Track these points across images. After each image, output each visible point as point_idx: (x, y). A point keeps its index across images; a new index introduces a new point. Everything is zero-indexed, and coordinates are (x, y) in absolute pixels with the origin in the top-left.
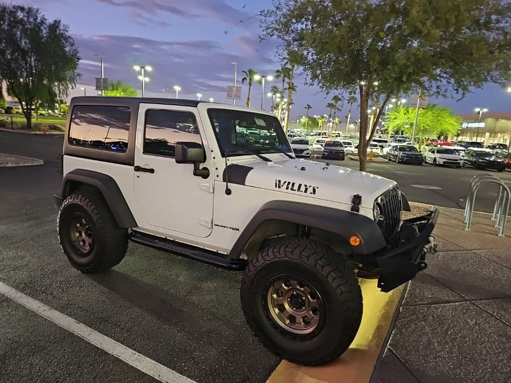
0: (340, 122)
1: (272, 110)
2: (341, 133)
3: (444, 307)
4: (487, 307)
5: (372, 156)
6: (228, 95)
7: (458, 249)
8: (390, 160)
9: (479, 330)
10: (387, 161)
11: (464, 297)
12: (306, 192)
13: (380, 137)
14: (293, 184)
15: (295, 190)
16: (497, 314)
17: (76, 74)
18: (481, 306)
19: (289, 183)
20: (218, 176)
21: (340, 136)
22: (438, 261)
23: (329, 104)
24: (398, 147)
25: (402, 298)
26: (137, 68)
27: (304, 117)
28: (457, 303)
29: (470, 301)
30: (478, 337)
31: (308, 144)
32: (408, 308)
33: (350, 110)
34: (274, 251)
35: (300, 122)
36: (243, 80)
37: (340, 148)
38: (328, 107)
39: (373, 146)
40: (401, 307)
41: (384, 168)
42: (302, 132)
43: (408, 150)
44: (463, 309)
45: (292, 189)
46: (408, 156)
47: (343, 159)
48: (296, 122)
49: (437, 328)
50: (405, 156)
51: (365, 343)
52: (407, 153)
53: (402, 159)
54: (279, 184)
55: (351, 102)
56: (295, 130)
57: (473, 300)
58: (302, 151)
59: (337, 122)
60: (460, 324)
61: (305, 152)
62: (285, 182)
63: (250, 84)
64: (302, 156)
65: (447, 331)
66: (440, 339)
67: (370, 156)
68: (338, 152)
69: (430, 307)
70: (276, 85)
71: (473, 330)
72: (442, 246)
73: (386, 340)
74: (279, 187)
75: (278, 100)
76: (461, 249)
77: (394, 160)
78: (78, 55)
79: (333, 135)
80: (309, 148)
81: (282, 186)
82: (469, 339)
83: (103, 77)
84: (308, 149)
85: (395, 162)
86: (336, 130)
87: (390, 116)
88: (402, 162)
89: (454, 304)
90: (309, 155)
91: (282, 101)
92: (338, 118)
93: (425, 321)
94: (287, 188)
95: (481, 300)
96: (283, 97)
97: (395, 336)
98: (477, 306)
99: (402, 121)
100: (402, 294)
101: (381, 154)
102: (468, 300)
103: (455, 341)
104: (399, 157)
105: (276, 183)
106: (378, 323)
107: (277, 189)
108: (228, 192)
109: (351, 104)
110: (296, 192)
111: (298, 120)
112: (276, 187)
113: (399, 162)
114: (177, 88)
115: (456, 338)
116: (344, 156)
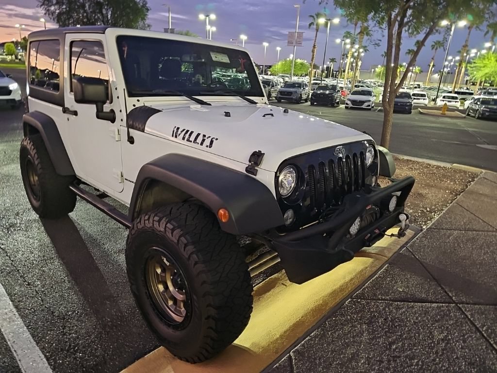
0: (421, 71)
1: (343, 59)
2: (421, 84)
3: (413, 307)
4: (476, 316)
5: (446, 110)
6: (289, 42)
7: (486, 229)
8: (468, 115)
9: (443, 350)
10: (464, 115)
11: (451, 298)
12: (202, 144)
13: (467, 89)
14: (192, 132)
15: (191, 142)
16: (487, 330)
17: (147, 25)
18: (468, 314)
19: (188, 131)
20: (122, 120)
21: (419, 87)
22: (445, 242)
23: (409, 50)
24: (481, 100)
25: (360, 287)
26: (202, 17)
27: (379, 66)
28: (434, 305)
29: (456, 304)
30: (434, 360)
31: (371, 96)
32: (359, 302)
33: (434, 57)
34: (155, 219)
35: (374, 71)
36: (310, 25)
37: (406, 100)
38: (407, 55)
39: (452, 99)
40: (350, 300)
41: (455, 124)
42: (376, 83)
43: (492, 103)
44: (438, 314)
45: (188, 140)
46: (491, 110)
47: (410, 113)
48: (371, 72)
49: (380, 337)
50: (487, 111)
51: (264, 343)
52: (490, 106)
53: (482, 114)
54: (176, 133)
55: (435, 48)
56: (368, 81)
57: (462, 303)
58: (362, 102)
59: (417, 71)
60: (419, 336)
61: (366, 104)
62: (184, 130)
63: (317, 30)
64: (362, 108)
65: (391, 344)
66: (374, 354)
67: (442, 110)
68: (404, 105)
69: (391, 305)
70: (349, 31)
71: (432, 349)
72: (464, 223)
73: (295, 344)
74: (176, 137)
75: (348, 46)
76: (491, 229)
77: (473, 115)
78: (147, 6)
79: (412, 86)
80: (371, 99)
81: (179, 135)
82: (418, 362)
83: (170, 28)
84: (370, 101)
85: (474, 117)
86: (415, 81)
87: (477, 65)
88: (483, 117)
89: (428, 305)
90: (370, 107)
91: (352, 47)
92: (419, 66)
93: (369, 323)
94: (184, 139)
95: (475, 304)
96: (354, 43)
97: (311, 340)
98: (463, 313)
99: (493, 70)
100: (364, 282)
101: (461, 108)
102: (454, 302)
103: (395, 361)
104: (479, 112)
105: (173, 131)
106: (302, 317)
107: (174, 139)
108: (131, 140)
109: (436, 49)
110: (192, 144)
111: (373, 70)
112: (173, 136)
113: (479, 118)
114: (243, 37)
115: (399, 357)
116: (411, 109)
